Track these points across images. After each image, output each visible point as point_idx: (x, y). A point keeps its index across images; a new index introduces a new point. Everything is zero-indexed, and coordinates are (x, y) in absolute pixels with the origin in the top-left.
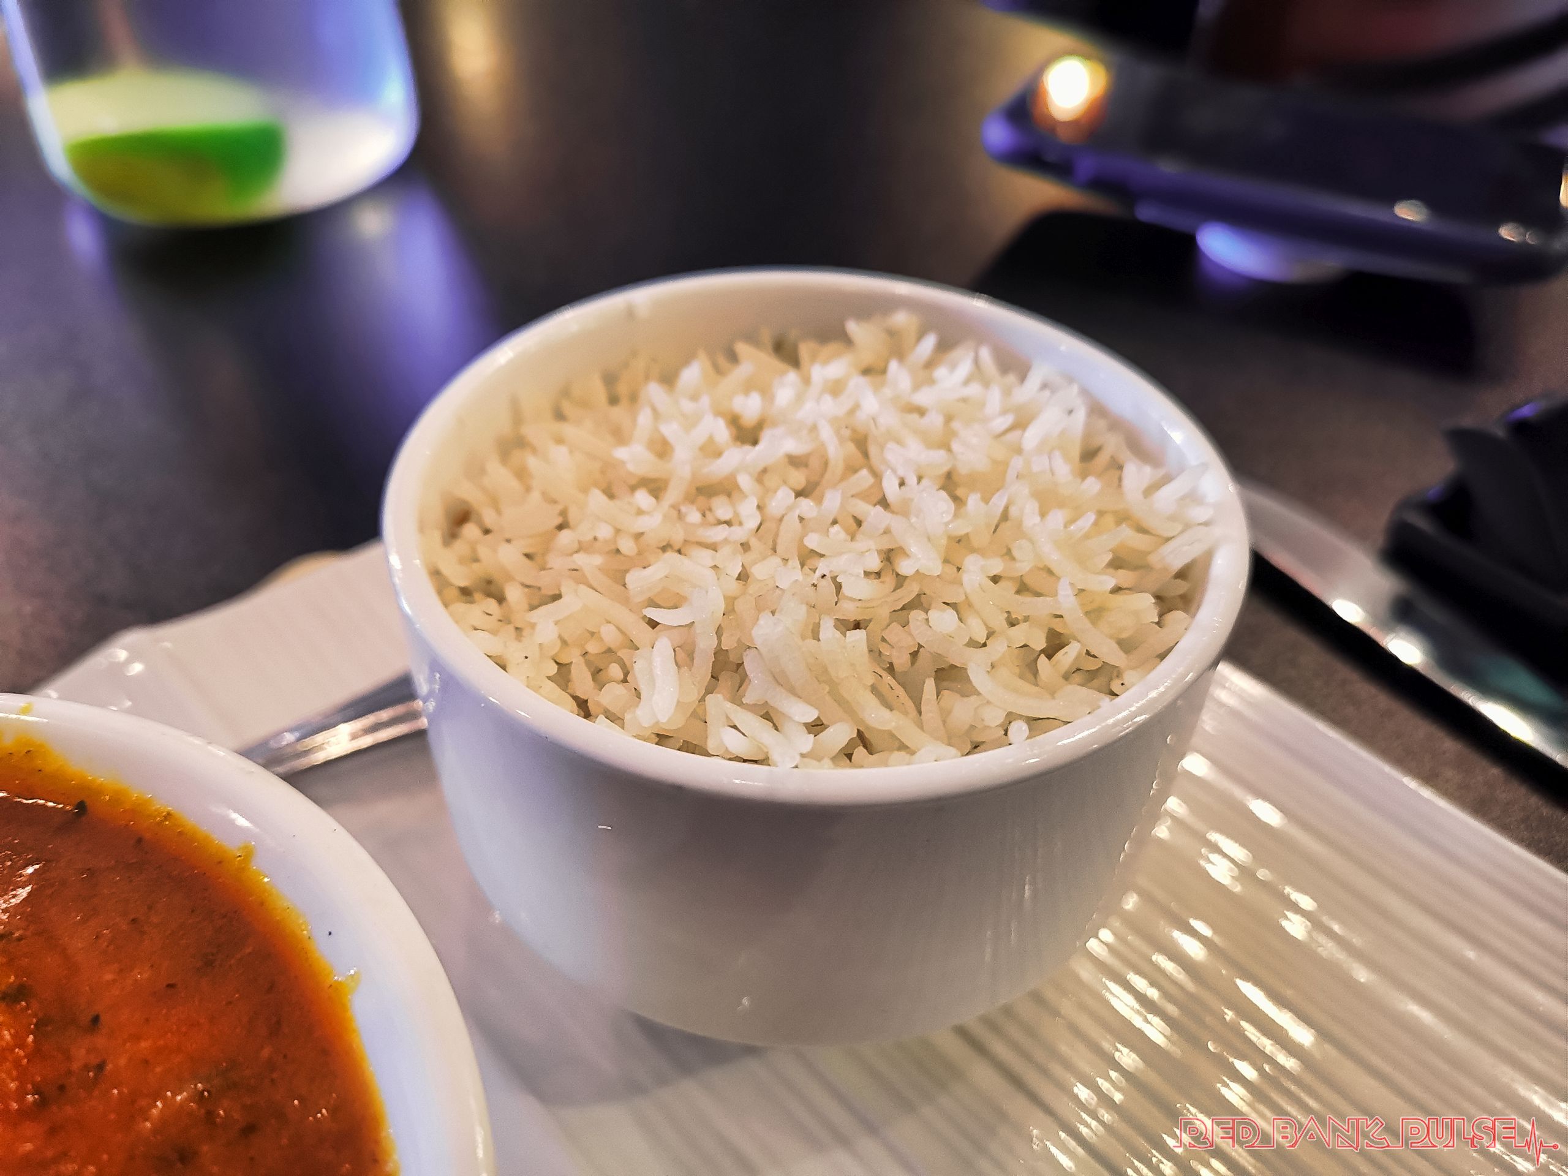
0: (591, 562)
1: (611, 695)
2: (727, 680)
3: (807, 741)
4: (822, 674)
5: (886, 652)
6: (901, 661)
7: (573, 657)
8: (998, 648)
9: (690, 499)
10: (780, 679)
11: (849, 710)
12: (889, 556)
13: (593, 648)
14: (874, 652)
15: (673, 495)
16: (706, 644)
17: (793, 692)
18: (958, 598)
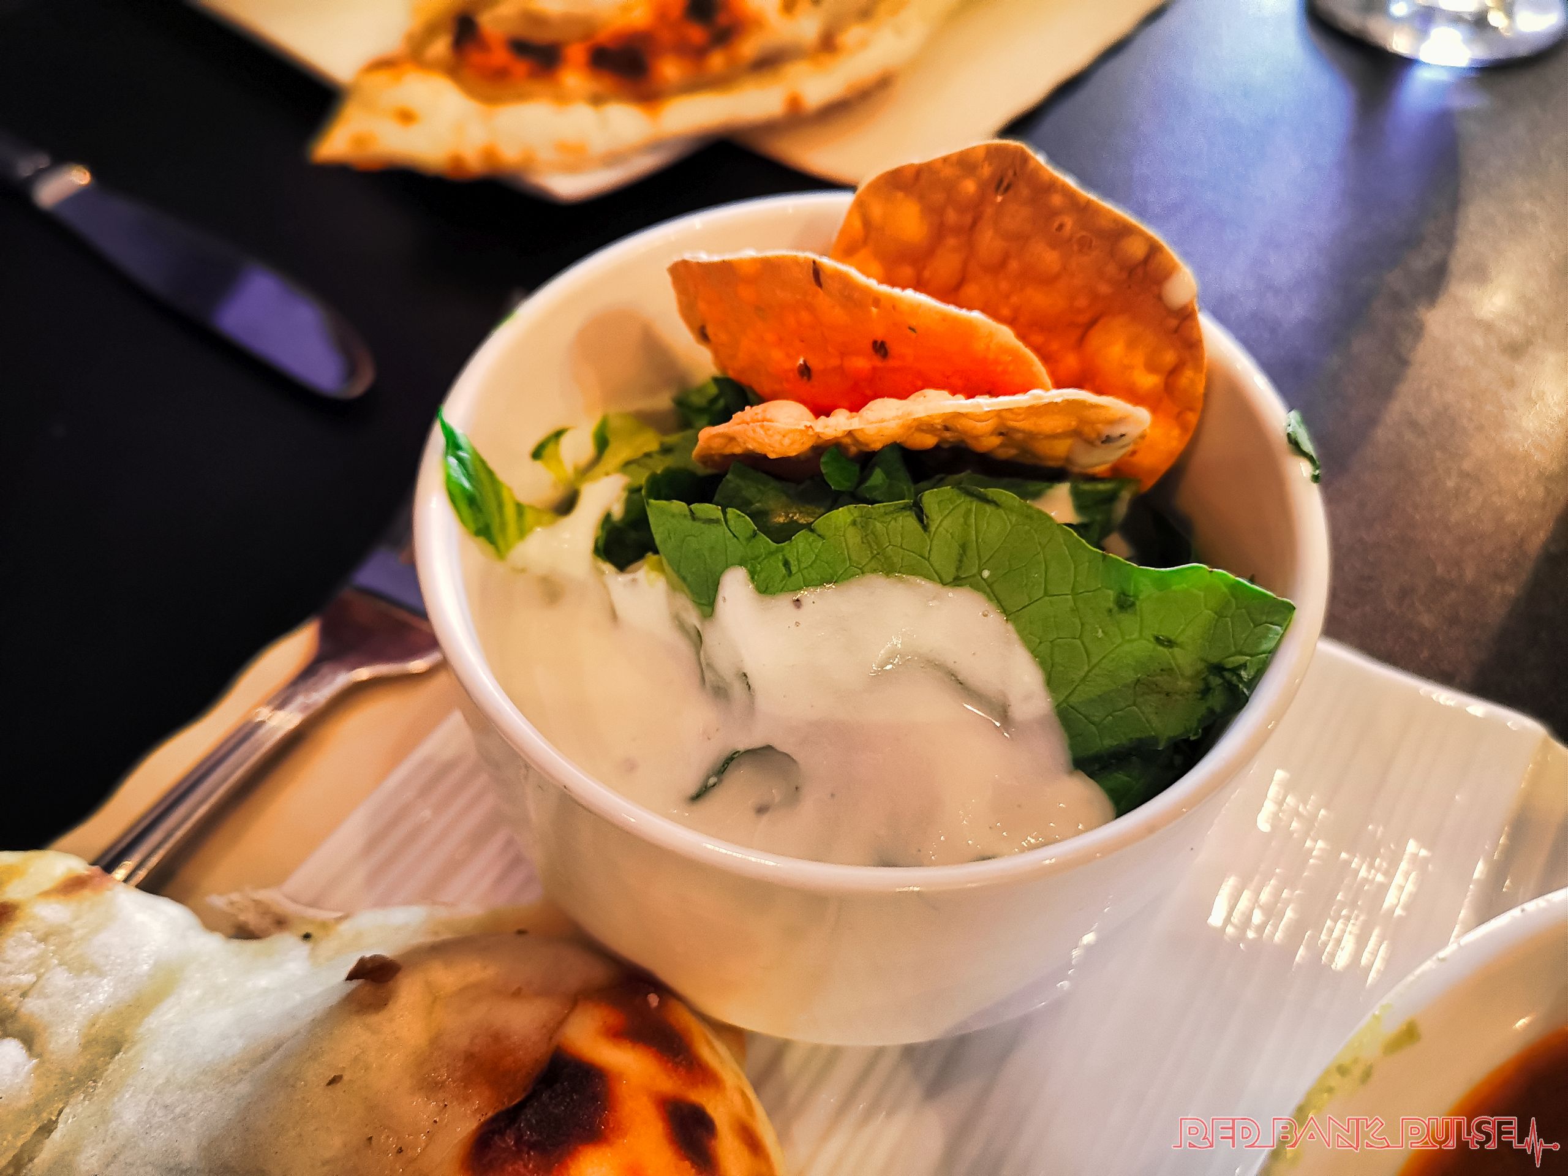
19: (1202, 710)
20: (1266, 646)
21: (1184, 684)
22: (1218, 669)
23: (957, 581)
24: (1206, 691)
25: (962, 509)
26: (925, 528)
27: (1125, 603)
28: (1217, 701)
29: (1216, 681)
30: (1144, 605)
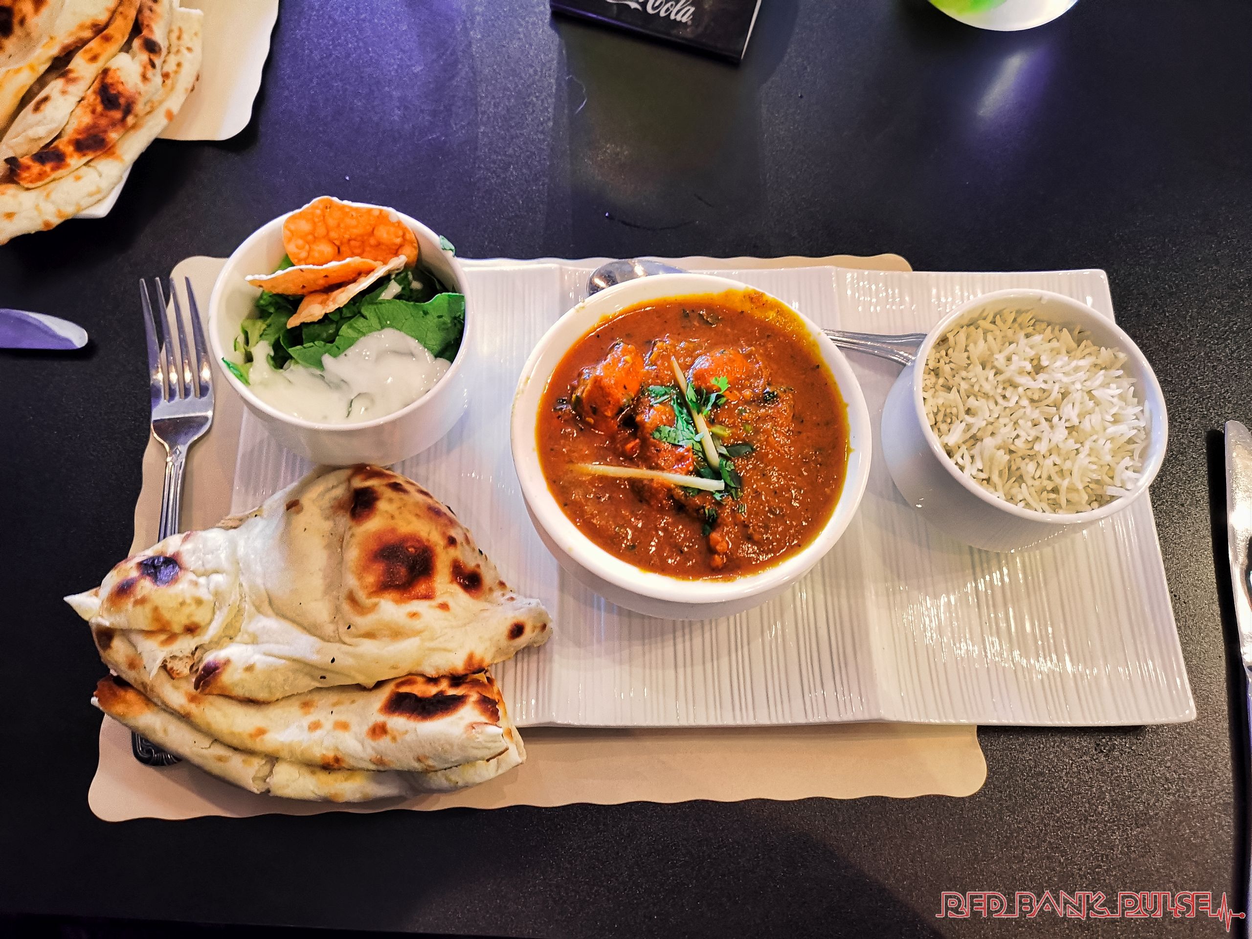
0: (964, 386)
1: (944, 427)
2: (972, 441)
3: (974, 472)
4: (992, 459)
5: (1013, 463)
6: (1014, 468)
7: (943, 410)
8: (1037, 483)
9: (1004, 382)
10: (981, 454)
11: (991, 472)
12: (1037, 438)
13: (948, 411)
14: (1009, 461)
15: (1000, 378)
16: (974, 431)
17: (982, 458)
18: (1041, 463)
19: (456, 330)
20: (463, 309)
21: (450, 325)
22: (455, 318)
23: (382, 328)
24: (455, 325)
25: (373, 310)
26: (367, 319)
27: (426, 313)
28: (459, 326)
29: (455, 321)
30: (430, 311)
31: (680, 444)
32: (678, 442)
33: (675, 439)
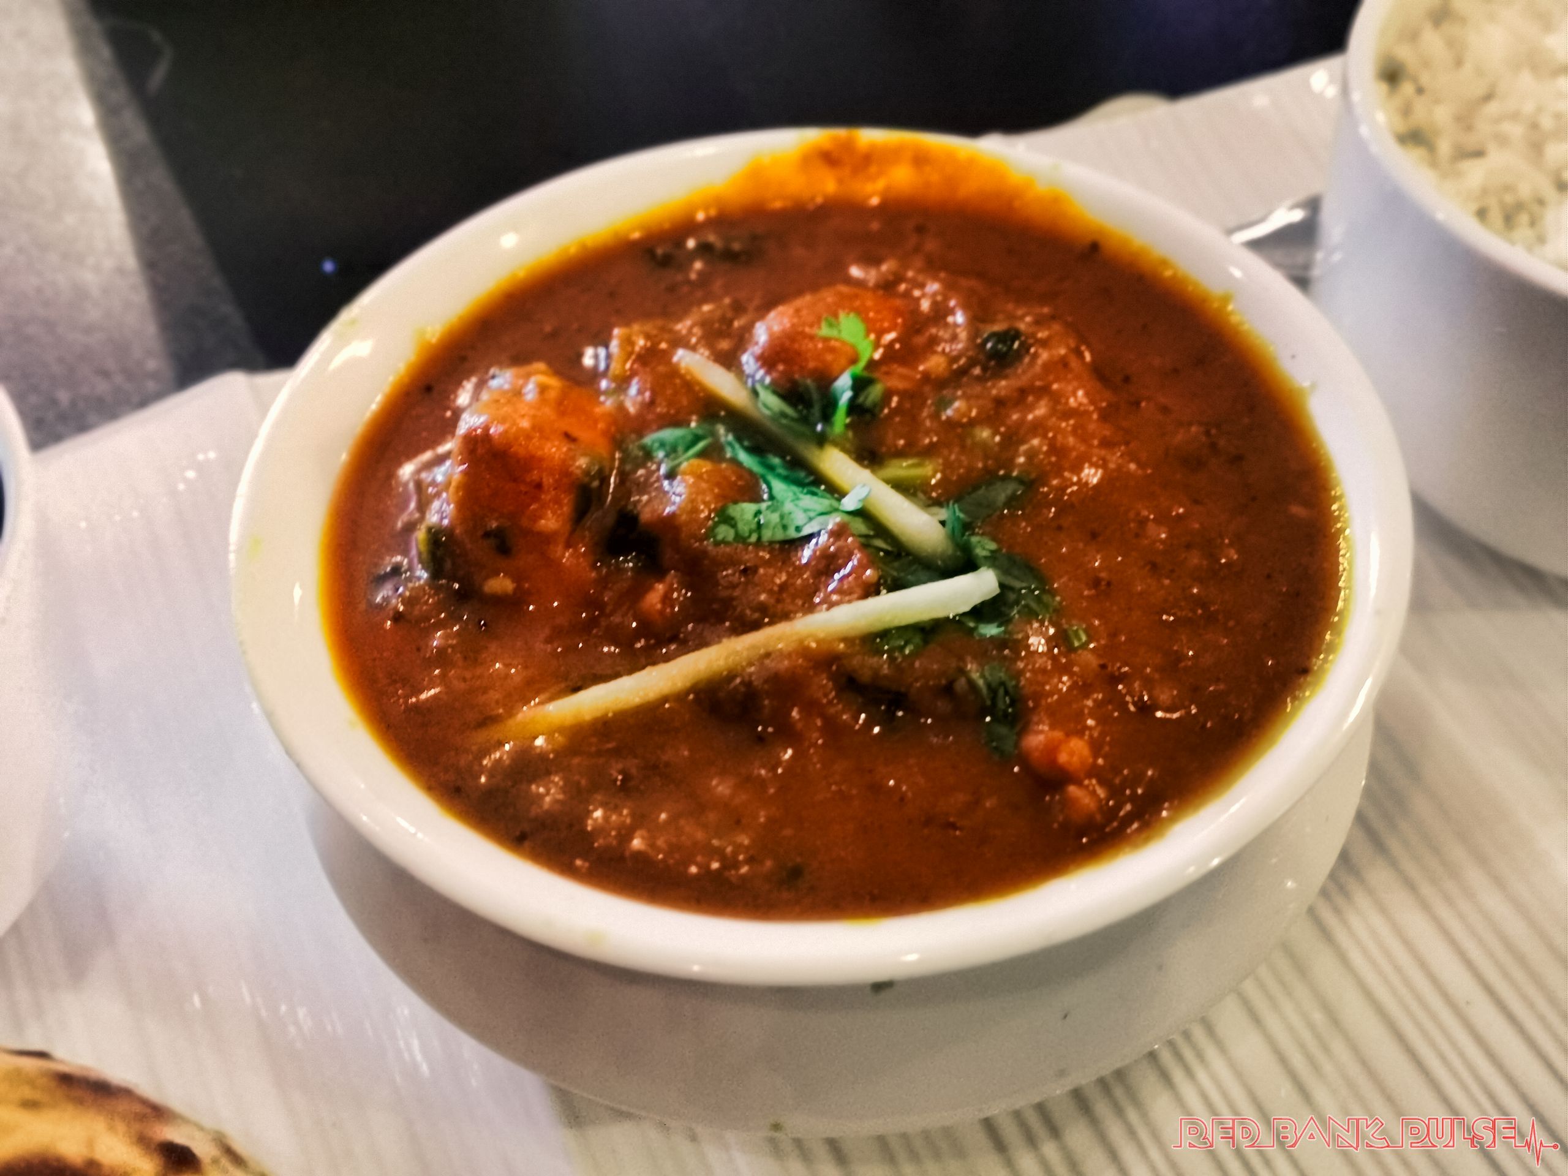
31: (806, 531)
32: (798, 529)
33: (785, 527)
